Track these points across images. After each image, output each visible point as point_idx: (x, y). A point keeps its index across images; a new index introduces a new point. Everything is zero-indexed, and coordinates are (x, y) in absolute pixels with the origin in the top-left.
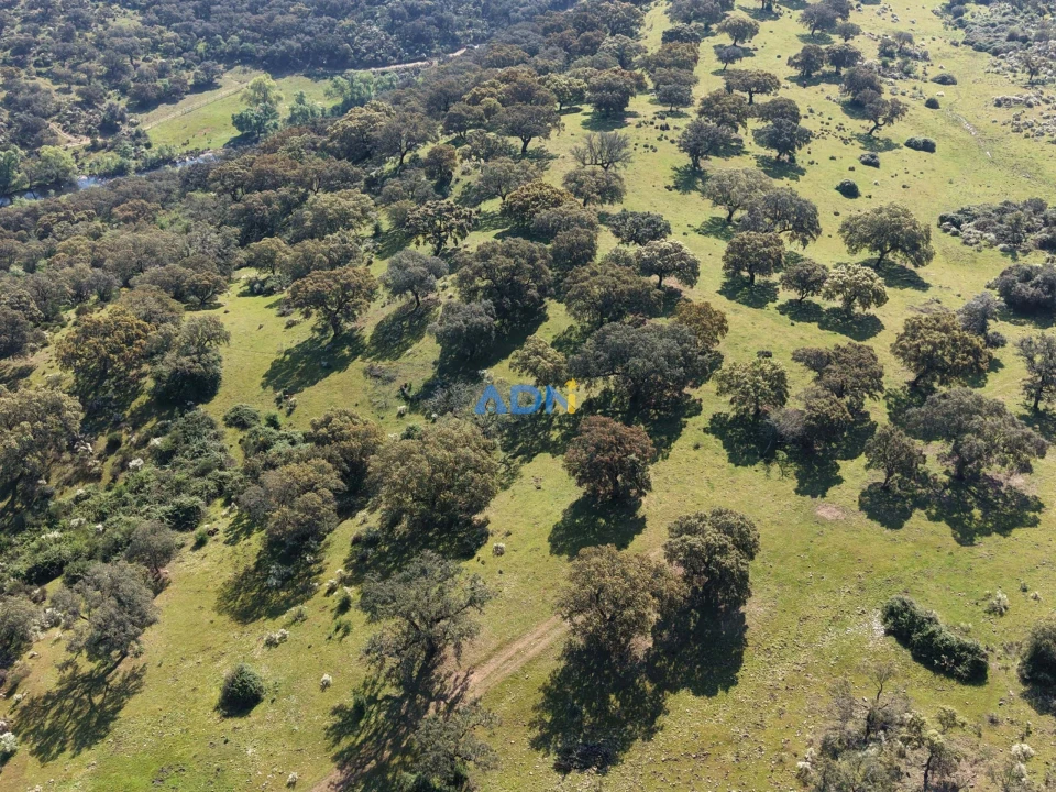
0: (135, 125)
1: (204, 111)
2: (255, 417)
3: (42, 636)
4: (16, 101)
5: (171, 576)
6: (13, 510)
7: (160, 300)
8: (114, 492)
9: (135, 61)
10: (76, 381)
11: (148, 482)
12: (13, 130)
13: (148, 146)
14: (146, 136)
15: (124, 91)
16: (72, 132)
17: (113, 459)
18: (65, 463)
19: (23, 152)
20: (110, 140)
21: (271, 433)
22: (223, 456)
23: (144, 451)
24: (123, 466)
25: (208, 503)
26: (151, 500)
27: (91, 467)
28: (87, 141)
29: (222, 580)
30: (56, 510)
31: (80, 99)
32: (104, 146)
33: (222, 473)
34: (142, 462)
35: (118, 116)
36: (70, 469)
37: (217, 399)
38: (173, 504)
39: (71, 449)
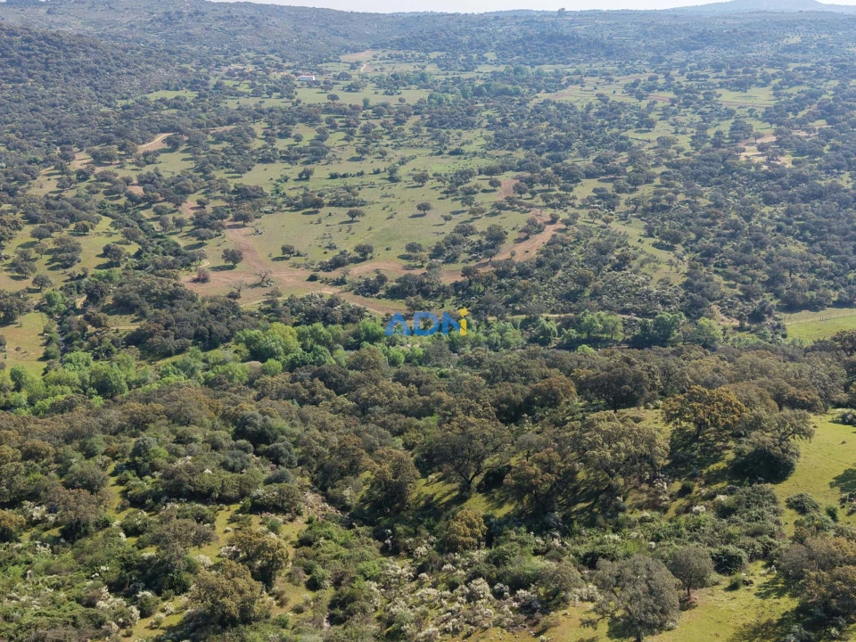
0: (776, 319)
1: (840, 322)
2: (816, 507)
3: (578, 603)
4: (692, 285)
5: (699, 602)
6: (590, 511)
7: (761, 395)
8: (674, 524)
9: (793, 276)
10: (672, 436)
11: (704, 526)
12: (684, 304)
13: (784, 336)
14: (784, 329)
15: (777, 296)
16: (727, 315)
17: (681, 502)
18: (642, 491)
19: (685, 319)
20: (755, 326)
21: (827, 521)
22: (776, 528)
23: (709, 503)
24: (687, 510)
25: (751, 560)
26: (702, 540)
27: (661, 501)
28: (737, 323)
29: (743, 622)
30: (623, 520)
31: (741, 293)
32: (749, 329)
33: (772, 540)
34: (704, 509)
35: (766, 310)
36: (644, 497)
37: (785, 484)
38: (720, 549)
39: (650, 482)
